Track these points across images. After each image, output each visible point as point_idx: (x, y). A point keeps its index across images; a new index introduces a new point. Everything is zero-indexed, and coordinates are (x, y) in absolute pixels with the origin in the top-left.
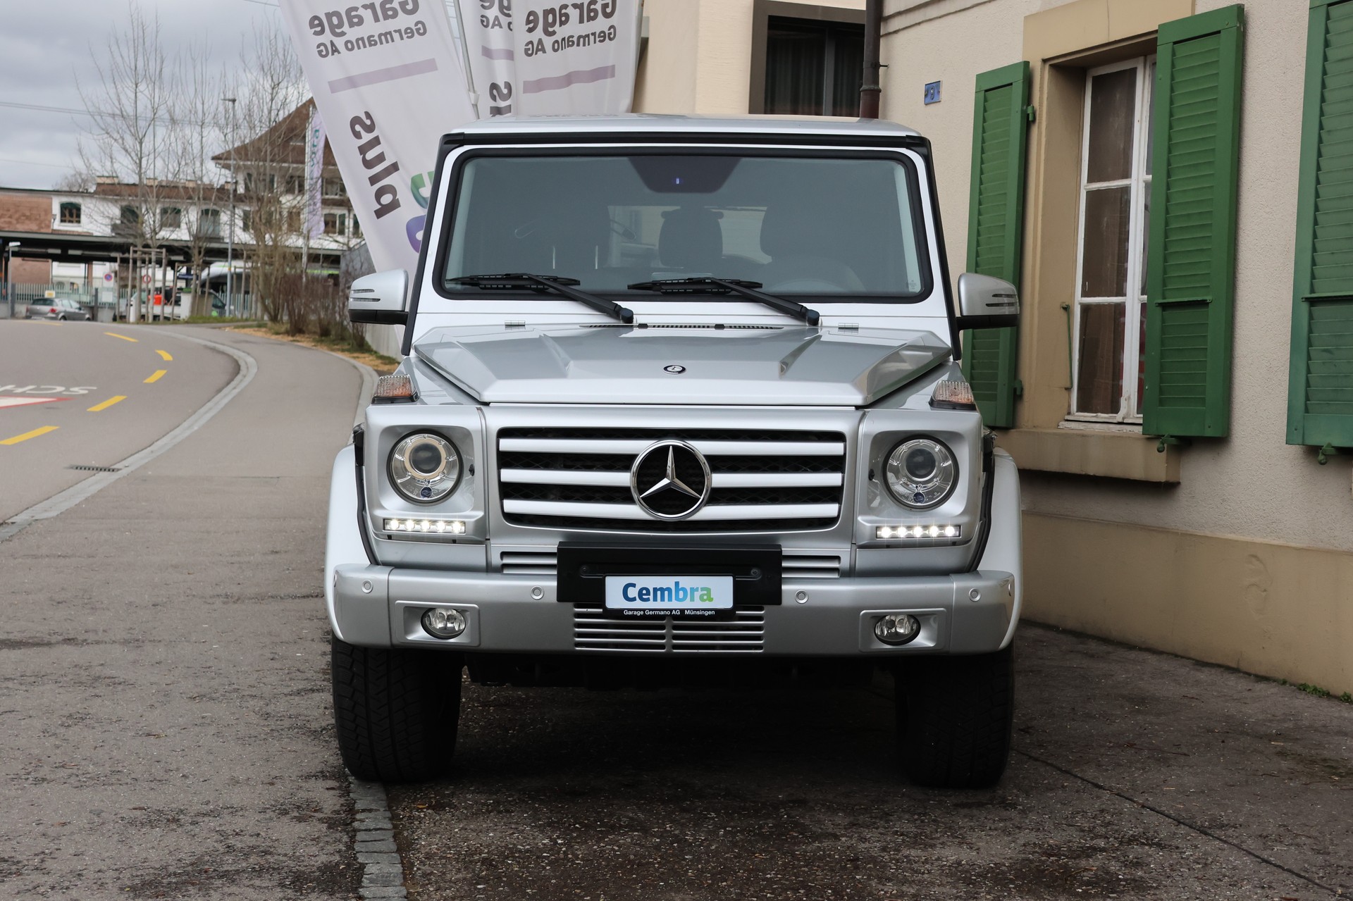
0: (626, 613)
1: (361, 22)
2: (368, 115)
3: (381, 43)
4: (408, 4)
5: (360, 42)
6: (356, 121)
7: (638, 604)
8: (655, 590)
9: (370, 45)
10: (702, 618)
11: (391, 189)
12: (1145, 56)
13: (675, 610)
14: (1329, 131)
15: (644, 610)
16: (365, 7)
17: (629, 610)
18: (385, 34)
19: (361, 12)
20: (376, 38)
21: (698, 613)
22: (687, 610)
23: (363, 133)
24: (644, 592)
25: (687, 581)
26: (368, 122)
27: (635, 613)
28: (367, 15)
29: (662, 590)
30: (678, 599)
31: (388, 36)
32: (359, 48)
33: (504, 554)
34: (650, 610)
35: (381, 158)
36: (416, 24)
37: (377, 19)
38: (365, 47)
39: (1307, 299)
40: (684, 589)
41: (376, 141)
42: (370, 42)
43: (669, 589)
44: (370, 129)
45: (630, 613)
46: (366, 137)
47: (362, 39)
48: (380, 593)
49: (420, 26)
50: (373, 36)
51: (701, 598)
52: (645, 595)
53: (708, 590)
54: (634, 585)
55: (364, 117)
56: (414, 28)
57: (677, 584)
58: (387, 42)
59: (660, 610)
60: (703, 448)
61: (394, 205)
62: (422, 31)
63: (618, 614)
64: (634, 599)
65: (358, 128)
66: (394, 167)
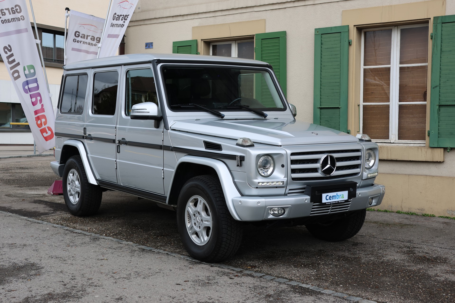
0: (327, 204)
1: (5, 14)
2: (9, 46)
3: (12, 22)
4: (18, 10)
5: (5, 21)
6: (5, 48)
7: (329, 201)
8: (333, 196)
9: (9, 22)
10: (342, 203)
11: (17, 71)
12: (235, 41)
13: (337, 201)
14: (324, 66)
15: (330, 202)
16: (6, 9)
17: (327, 203)
18: (13, 19)
19: (5, 11)
20: (10, 20)
21: (341, 202)
22: (339, 201)
23: (8, 52)
24: (330, 197)
25: (339, 193)
26: (9, 48)
27: (329, 203)
28: (7, 12)
29: (334, 196)
30: (337, 198)
31: (14, 19)
32: (5, 23)
33: (290, 190)
34: (332, 202)
35: (14, 61)
36: (21, 16)
37: (10, 14)
38: (7, 23)
39: (319, 108)
40: (338, 195)
41: (12, 55)
42: (8, 21)
43: (335, 196)
44: (10, 51)
45: (328, 203)
46: (9, 53)
47: (6, 20)
48: (264, 205)
49: (22, 17)
50: (9, 19)
51: (342, 198)
52: (330, 198)
53: (343, 195)
54: (328, 196)
55: (8, 47)
56: (20, 18)
57: (337, 194)
58: (14, 21)
59: (334, 202)
60: (335, 155)
61: (19, 77)
62: (23, 19)
63: (325, 204)
64: (328, 200)
65: (6, 50)
66: (18, 64)
